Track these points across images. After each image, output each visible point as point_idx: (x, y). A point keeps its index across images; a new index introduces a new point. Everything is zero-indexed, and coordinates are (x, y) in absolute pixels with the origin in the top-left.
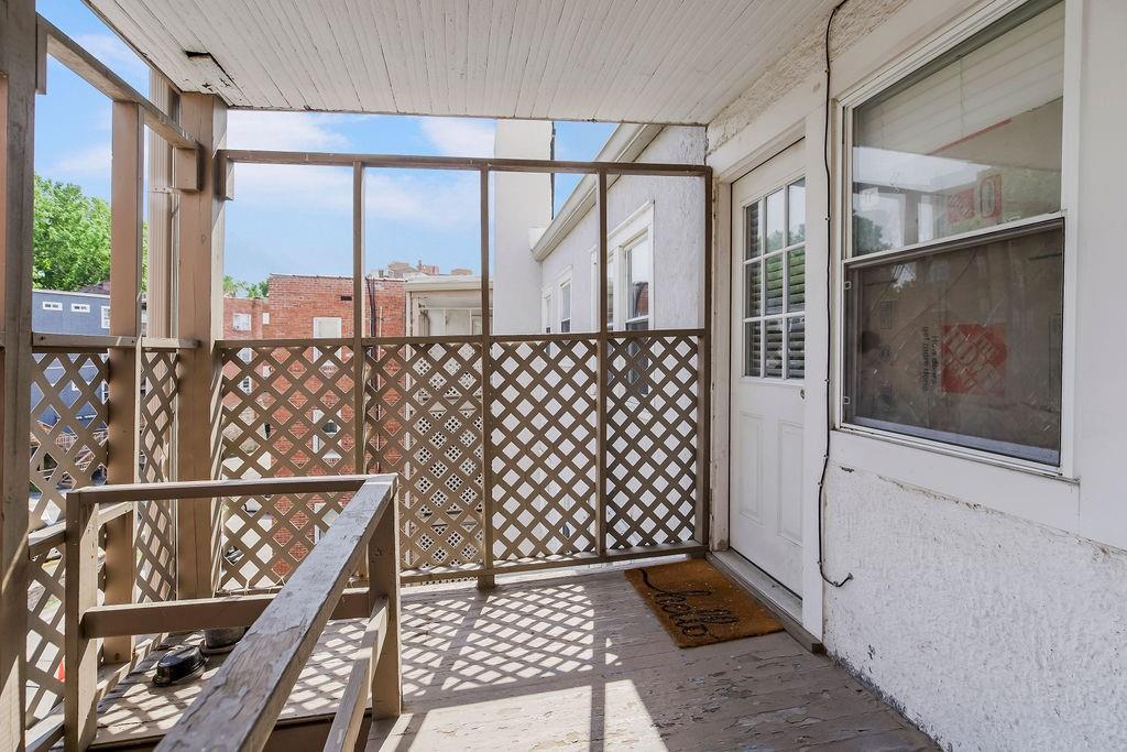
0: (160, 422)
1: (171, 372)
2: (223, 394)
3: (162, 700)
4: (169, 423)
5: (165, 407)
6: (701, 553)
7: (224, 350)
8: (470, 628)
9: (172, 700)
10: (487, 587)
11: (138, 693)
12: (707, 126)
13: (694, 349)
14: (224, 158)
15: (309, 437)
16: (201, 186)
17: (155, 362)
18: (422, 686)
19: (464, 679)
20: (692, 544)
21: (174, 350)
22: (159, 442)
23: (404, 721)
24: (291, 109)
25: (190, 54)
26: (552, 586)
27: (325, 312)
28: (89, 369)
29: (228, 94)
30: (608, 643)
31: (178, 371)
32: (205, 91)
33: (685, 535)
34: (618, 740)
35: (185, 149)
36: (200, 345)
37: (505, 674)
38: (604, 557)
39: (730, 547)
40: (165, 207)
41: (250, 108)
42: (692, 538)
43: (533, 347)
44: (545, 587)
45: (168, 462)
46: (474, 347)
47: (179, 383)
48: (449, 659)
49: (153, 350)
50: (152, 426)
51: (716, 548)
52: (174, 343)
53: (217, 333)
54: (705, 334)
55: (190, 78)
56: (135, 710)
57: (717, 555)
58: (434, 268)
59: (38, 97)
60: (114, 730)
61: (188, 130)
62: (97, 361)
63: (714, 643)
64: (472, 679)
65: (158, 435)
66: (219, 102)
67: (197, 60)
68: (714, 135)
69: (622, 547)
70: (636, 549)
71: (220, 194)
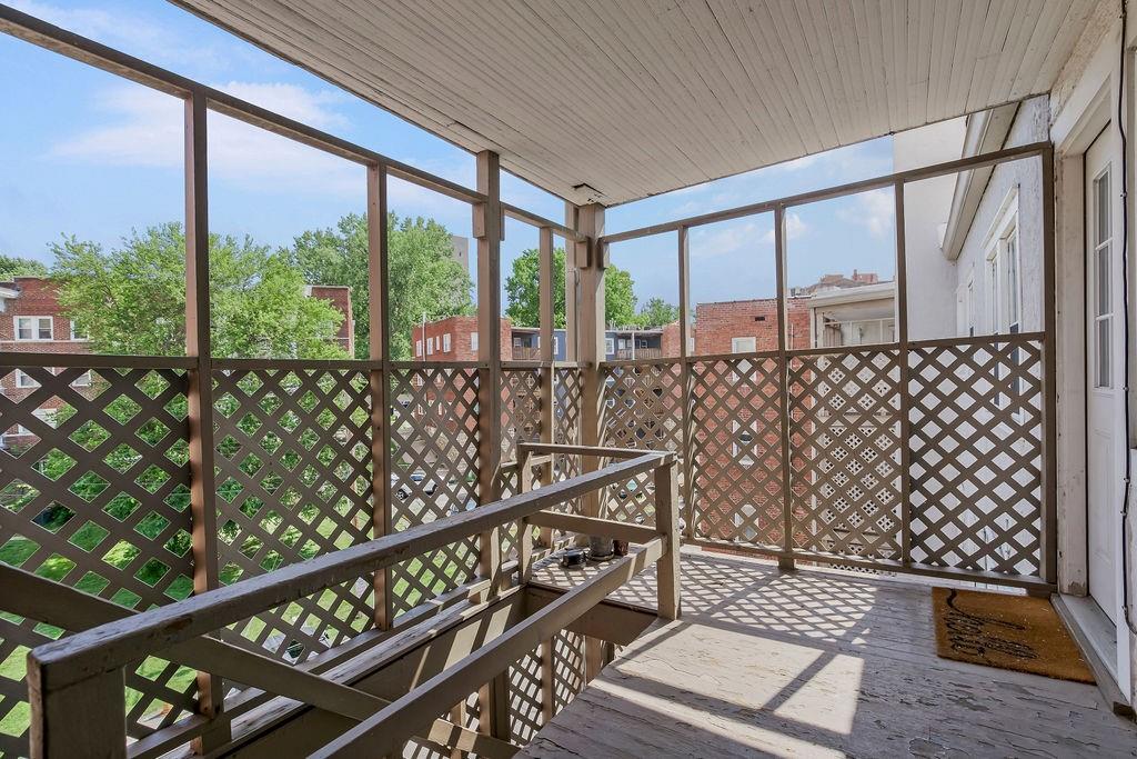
0: (572, 413)
1: (576, 383)
2: (606, 397)
3: (563, 573)
4: (576, 415)
5: (574, 403)
6: (1046, 591)
7: (606, 368)
8: (755, 590)
9: (566, 575)
10: (787, 567)
11: (554, 567)
12: (1049, 93)
13: (1036, 356)
14: (604, 242)
15: (728, 444)
16: (590, 264)
17: (567, 376)
18: (699, 611)
19: (729, 616)
20: (1035, 580)
21: (576, 369)
22: (571, 425)
23: (676, 623)
24: (641, 198)
25: (576, 187)
26: (847, 582)
27: (742, 333)
28: (530, 381)
29: (602, 200)
30: (866, 632)
31: (581, 381)
32: (590, 203)
33: (1025, 569)
34: (819, 687)
35: (580, 243)
36: (591, 365)
37: (761, 623)
38: (907, 568)
39: (1088, 594)
40: (573, 281)
41: (617, 204)
42: (1036, 574)
43: (830, 359)
44: (839, 581)
45: (577, 438)
46: (776, 361)
47: (581, 389)
48: (727, 602)
49: (564, 369)
50: (567, 416)
51: (1066, 589)
52: (575, 365)
53: (601, 357)
54: (1049, 336)
55: (581, 198)
56: (550, 574)
57: (1063, 597)
58: (872, 276)
59: (501, 242)
60: (539, 579)
61: (583, 231)
62: (534, 375)
63: (981, 664)
64: (735, 618)
65: (571, 421)
66: (600, 207)
67: (579, 189)
68: (1054, 102)
69: (934, 564)
70: (952, 569)
71: (601, 267)
